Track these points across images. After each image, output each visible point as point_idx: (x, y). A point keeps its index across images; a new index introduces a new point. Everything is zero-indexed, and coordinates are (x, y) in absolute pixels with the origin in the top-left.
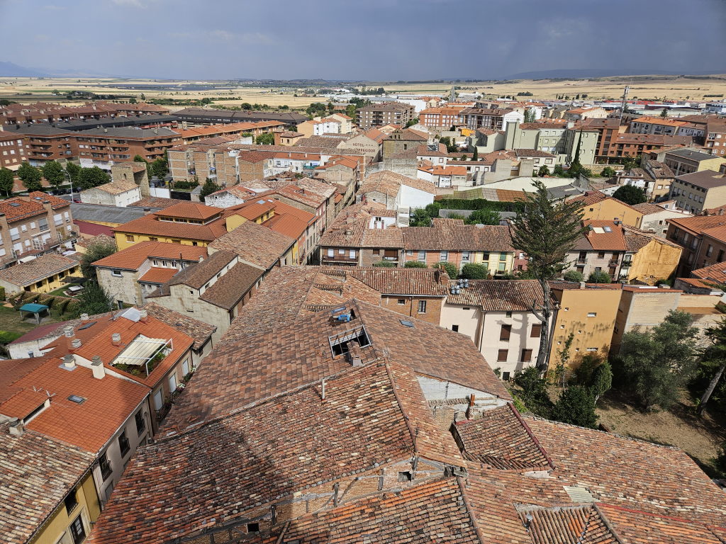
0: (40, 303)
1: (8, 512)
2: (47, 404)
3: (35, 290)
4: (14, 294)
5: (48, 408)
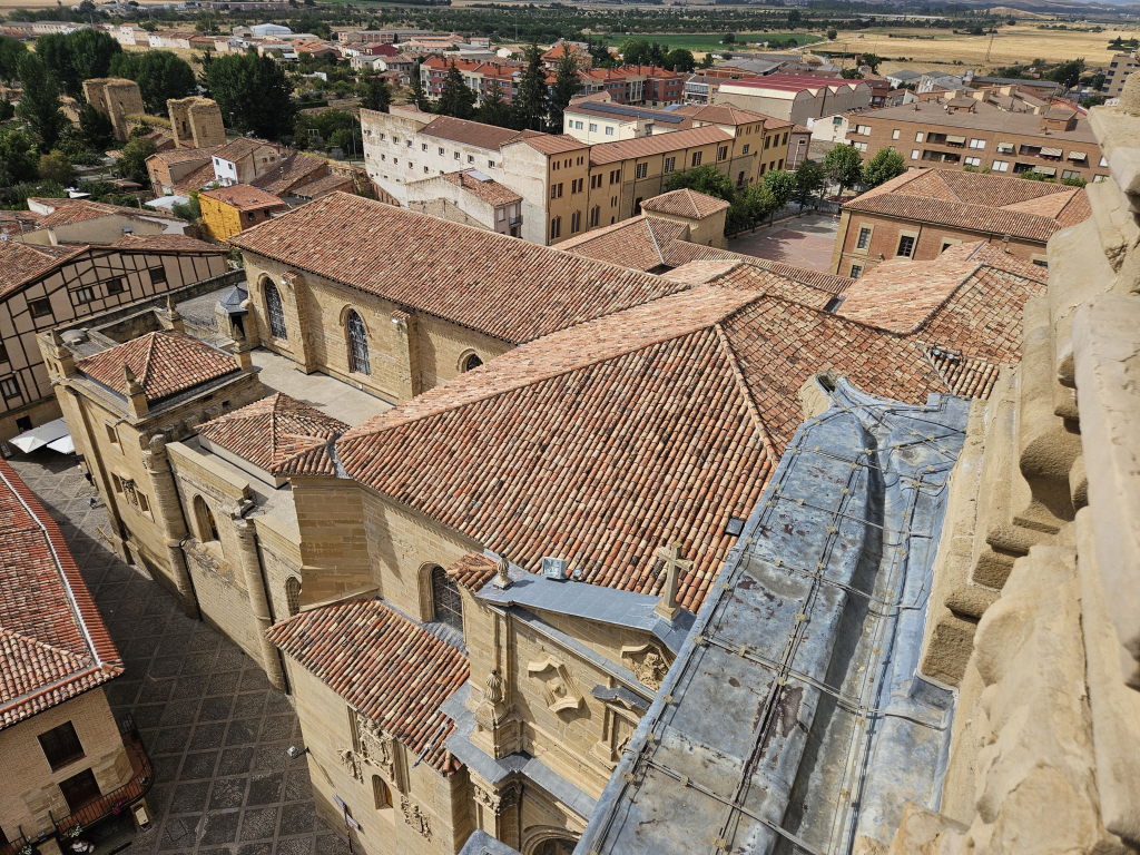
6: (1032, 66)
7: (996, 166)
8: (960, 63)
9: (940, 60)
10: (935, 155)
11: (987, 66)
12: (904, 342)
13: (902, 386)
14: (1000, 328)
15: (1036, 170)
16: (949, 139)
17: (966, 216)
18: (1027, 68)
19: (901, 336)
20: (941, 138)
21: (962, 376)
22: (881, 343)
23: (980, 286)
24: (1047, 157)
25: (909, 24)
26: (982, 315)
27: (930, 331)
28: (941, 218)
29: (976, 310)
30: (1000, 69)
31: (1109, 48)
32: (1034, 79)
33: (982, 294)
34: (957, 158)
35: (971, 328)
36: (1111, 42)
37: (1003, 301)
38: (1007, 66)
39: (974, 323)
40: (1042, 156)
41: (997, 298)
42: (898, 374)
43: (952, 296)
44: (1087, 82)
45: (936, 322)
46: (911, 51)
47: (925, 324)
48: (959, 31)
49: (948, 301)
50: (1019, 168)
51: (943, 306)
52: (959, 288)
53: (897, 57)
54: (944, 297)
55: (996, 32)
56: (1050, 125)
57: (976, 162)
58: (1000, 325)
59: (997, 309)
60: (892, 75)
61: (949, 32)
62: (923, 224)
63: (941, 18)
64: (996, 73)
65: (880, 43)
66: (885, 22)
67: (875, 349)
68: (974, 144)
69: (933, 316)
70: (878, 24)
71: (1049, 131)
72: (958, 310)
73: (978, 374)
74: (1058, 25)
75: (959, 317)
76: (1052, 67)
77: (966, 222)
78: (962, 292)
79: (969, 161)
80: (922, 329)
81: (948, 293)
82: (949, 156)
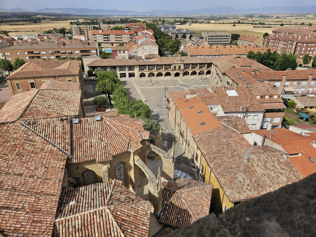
0: (308, 115)
1: (271, 181)
2: (300, 155)
3: (308, 109)
4: (299, 108)
5: (299, 156)
6: (53, 30)
7: (51, 57)
8: (34, 31)
9: (28, 31)
10: (33, 57)
11: (42, 31)
12: (15, 124)
13: (17, 139)
14: (49, 107)
15: (61, 57)
16: (34, 52)
17: (46, 73)
18: (52, 31)
19: (13, 122)
20: (32, 52)
21: (38, 127)
22: (5, 128)
23: (40, 96)
24: (62, 53)
25: (15, 21)
26: (42, 105)
27: (25, 116)
28: (38, 75)
29: (40, 104)
30: (45, 31)
31: (70, 24)
32: (54, 33)
33: (41, 98)
34: (40, 57)
35: (40, 110)
36: (70, 23)
37: (48, 99)
38: (47, 31)
39: (40, 108)
40: (61, 53)
41: (46, 98)
42: (15, 135)
43: (31, 102)
44: (68, 33)
45: (27, 113)
46: (18, 29)
47: (22, 114)
48: (31, 22)
49: (30, 104)
50: (57, 57)
51: (28, 106)
52: (33, 99)
53: (14, 30)
54: (28, 104)
55: (41, 22)
56: (59, 45)
57: (45, 57)
58: (49, 106)
59: (47, 101)
60: (14, 36)
61: (28, 23)
62: (34, 78)
63: (24, 19)
64: (45, 32)
65: (7, 27)
66: (6, 21)
67: (3, 130)
68: (42, 53)
69: (25, 111)
70: (4, 22)
71: (60, 47)
72: (34, 106)
73: (42, 125)
74: (56, 19)
75: (35, 108)
76: (59, 30)
77: (46, 75)
78: (34, 100)
79: (43, 57)
80: (22, 117)
81: (29, 102)
82: (37, 57)
